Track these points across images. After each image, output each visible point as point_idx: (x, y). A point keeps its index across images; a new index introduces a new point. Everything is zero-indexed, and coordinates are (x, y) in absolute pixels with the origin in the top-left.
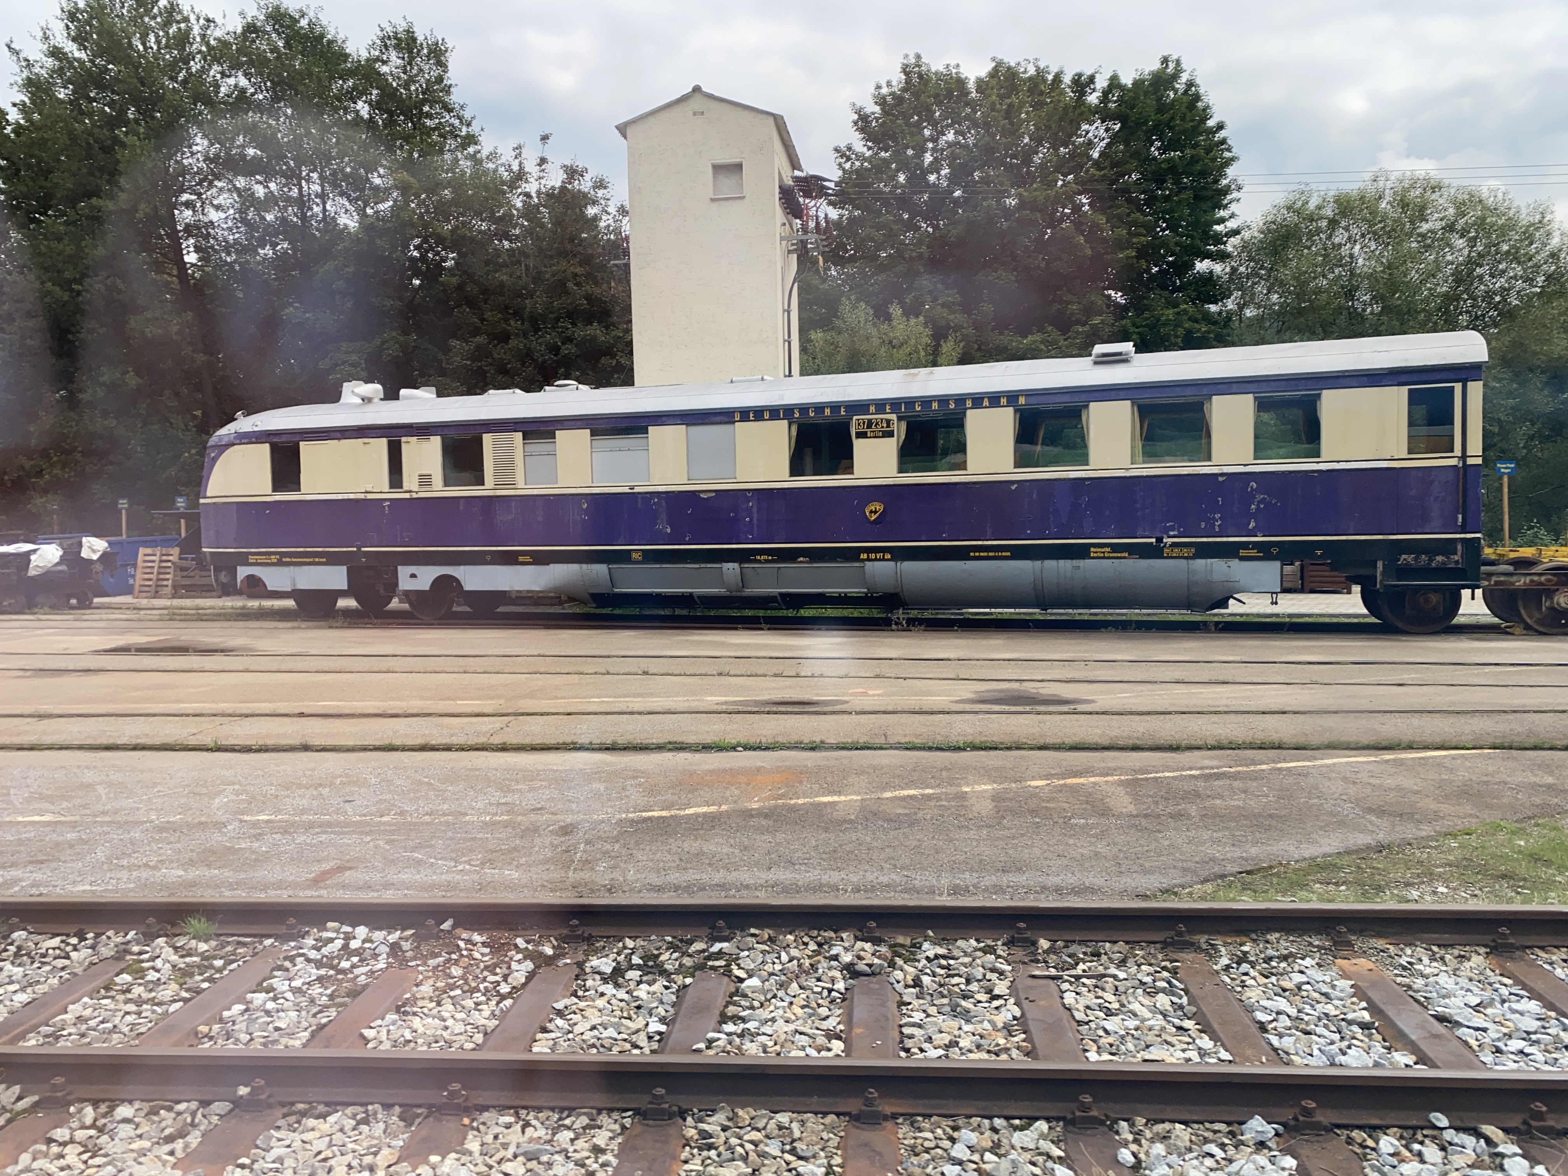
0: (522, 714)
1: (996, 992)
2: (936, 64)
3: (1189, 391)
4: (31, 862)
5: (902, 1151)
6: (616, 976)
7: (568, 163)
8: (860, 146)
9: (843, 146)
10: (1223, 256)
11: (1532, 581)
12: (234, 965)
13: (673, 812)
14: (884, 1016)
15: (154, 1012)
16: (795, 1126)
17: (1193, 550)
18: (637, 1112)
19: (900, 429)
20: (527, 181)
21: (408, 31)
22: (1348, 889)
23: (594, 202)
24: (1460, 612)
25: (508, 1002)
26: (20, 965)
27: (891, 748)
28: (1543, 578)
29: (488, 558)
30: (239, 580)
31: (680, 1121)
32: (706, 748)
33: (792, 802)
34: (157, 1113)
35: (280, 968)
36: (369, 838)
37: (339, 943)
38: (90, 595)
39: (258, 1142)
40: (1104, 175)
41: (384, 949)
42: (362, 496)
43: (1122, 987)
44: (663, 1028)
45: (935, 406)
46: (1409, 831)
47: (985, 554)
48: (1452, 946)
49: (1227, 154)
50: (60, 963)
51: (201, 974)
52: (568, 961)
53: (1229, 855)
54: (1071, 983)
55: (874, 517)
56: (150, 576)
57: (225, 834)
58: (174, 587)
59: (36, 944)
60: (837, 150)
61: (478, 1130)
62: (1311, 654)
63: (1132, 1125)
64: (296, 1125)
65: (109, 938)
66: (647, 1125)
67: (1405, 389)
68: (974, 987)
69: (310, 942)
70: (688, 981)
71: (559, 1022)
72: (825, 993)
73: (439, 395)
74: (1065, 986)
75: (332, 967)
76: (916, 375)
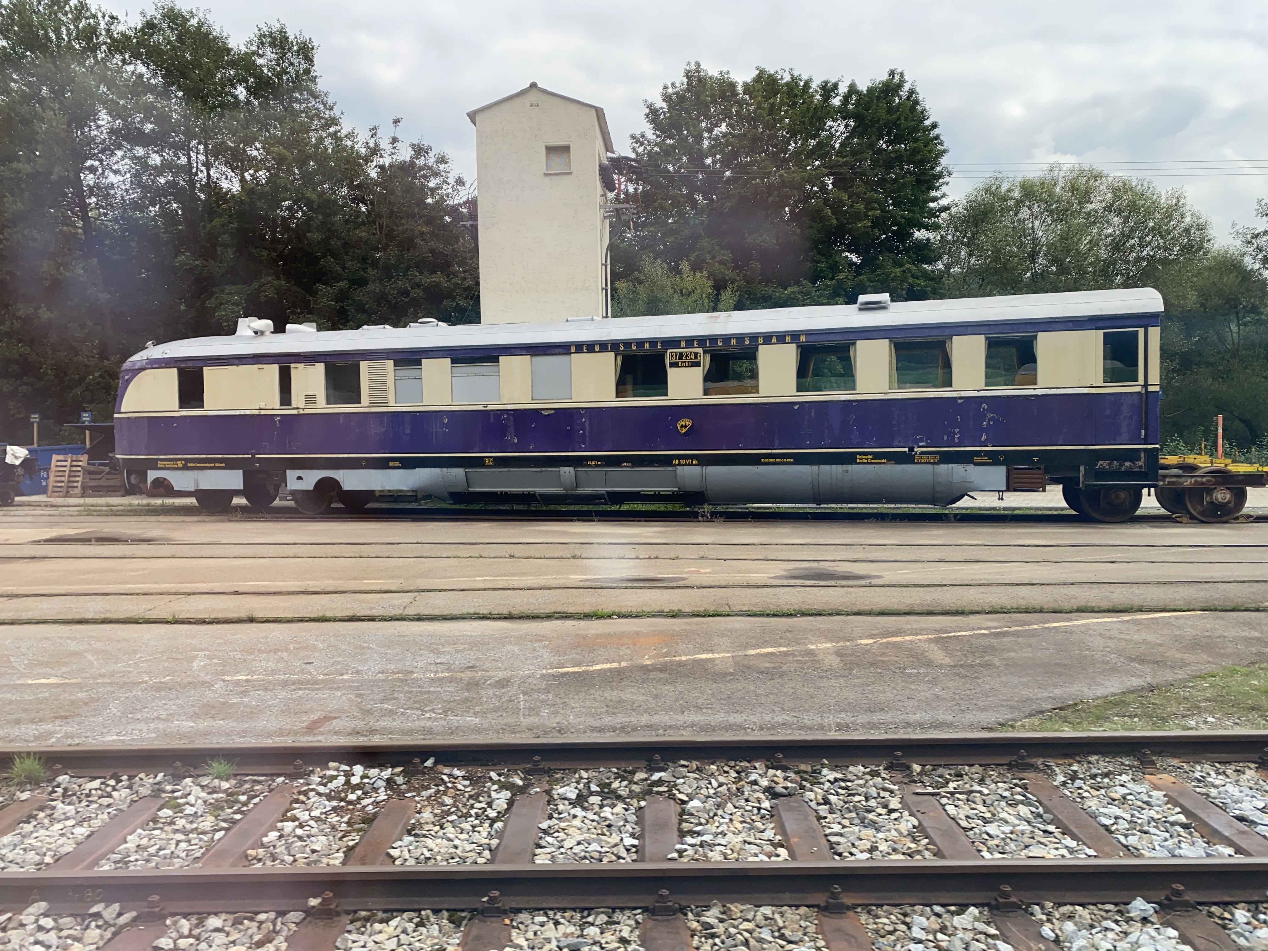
0: (424, 591)
1: (892, 806)
2: (712, 70)
3: (935, 332)
4: (56, 718)
5: (870, 934)
6: (581, 800)
7: (416, 142)
8: (650, 135)
9: (637, 133)
10: (936, 227)
11: (1196, 481)
12: (256, 800)
13: (584, 668)
14: (810, 828)
15: (201, 840)
16: (777, 916)
17: (938, 457)
18: (645, 910)
19: (706, 360)
20: (381, 156)
21: (281, 32)
22: (1140, 720)
23: (436, 174)
24: (1142, 505)
25: (499, 825)
26: (69, 804)
27: (737, 615)
28: (1204, 479)
29: (364, 463)
30: (149, 482)
31: (682, 916)
32: (587, 616)
33: (677, 659)
34: (241, 923)
35: (297, 801)
36: (339, 694)
37: (342, 780)
38: (12, 494)
39: (338, 944)
40: (846, 162)
41: (381, 784)
42: (257, 412)
43: (989, 801)
44: (636, 842)
45: (733, 342)
46: (1169, 676)
47: (773, 460)
48: (1229, 763)
49: (939, 147)
50: (105, 801)
51: (231, 808)
52: (538, 790)
53: (1040, 696)
54: (948, 798)
55: (684, 431)
56: (63, 479)
57: (215, 692)
58: (84, 488)
59: (80, 786)
60: (633, 137)
61: (518, 928)
62: (1037, 538)
63: (1042, 908)
64: (363, 929)
65: (141, 779)
66: (656, 920)
67: (1101, 332)
68: (873, 803)
69: (315, 779)
70: (643, 803)
71: (549, 839)
72: (755, 811)
73: (319, 330)
74: (944, 801)
75: (342, 800)
76: (717, 317)
